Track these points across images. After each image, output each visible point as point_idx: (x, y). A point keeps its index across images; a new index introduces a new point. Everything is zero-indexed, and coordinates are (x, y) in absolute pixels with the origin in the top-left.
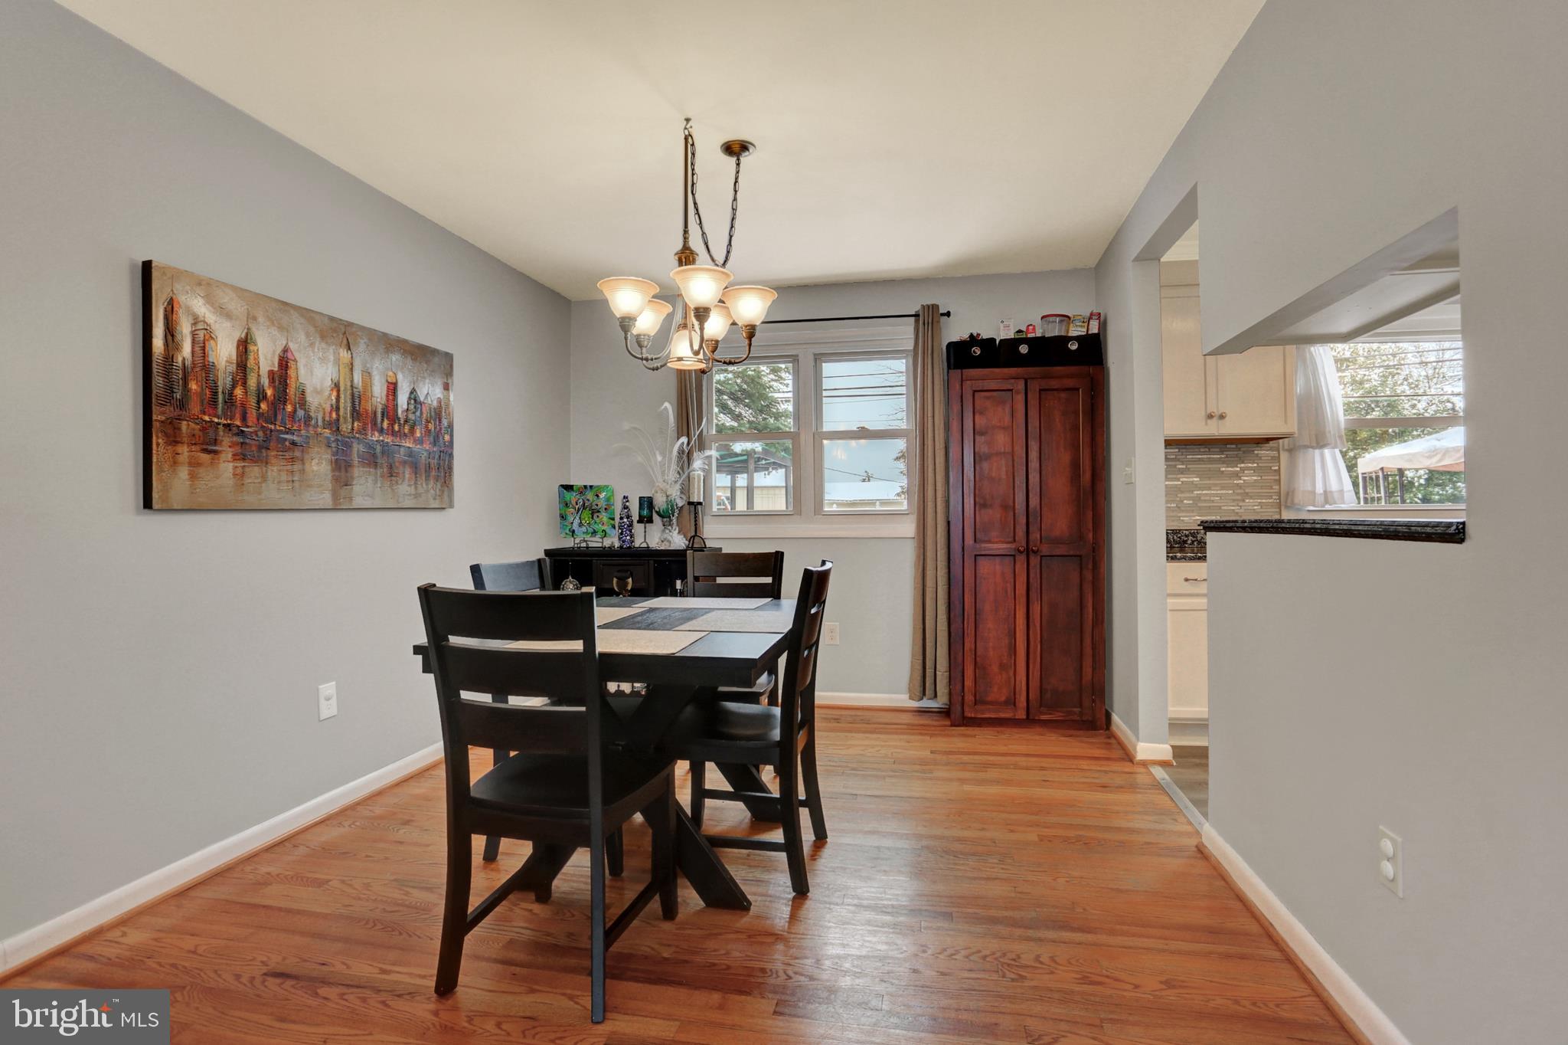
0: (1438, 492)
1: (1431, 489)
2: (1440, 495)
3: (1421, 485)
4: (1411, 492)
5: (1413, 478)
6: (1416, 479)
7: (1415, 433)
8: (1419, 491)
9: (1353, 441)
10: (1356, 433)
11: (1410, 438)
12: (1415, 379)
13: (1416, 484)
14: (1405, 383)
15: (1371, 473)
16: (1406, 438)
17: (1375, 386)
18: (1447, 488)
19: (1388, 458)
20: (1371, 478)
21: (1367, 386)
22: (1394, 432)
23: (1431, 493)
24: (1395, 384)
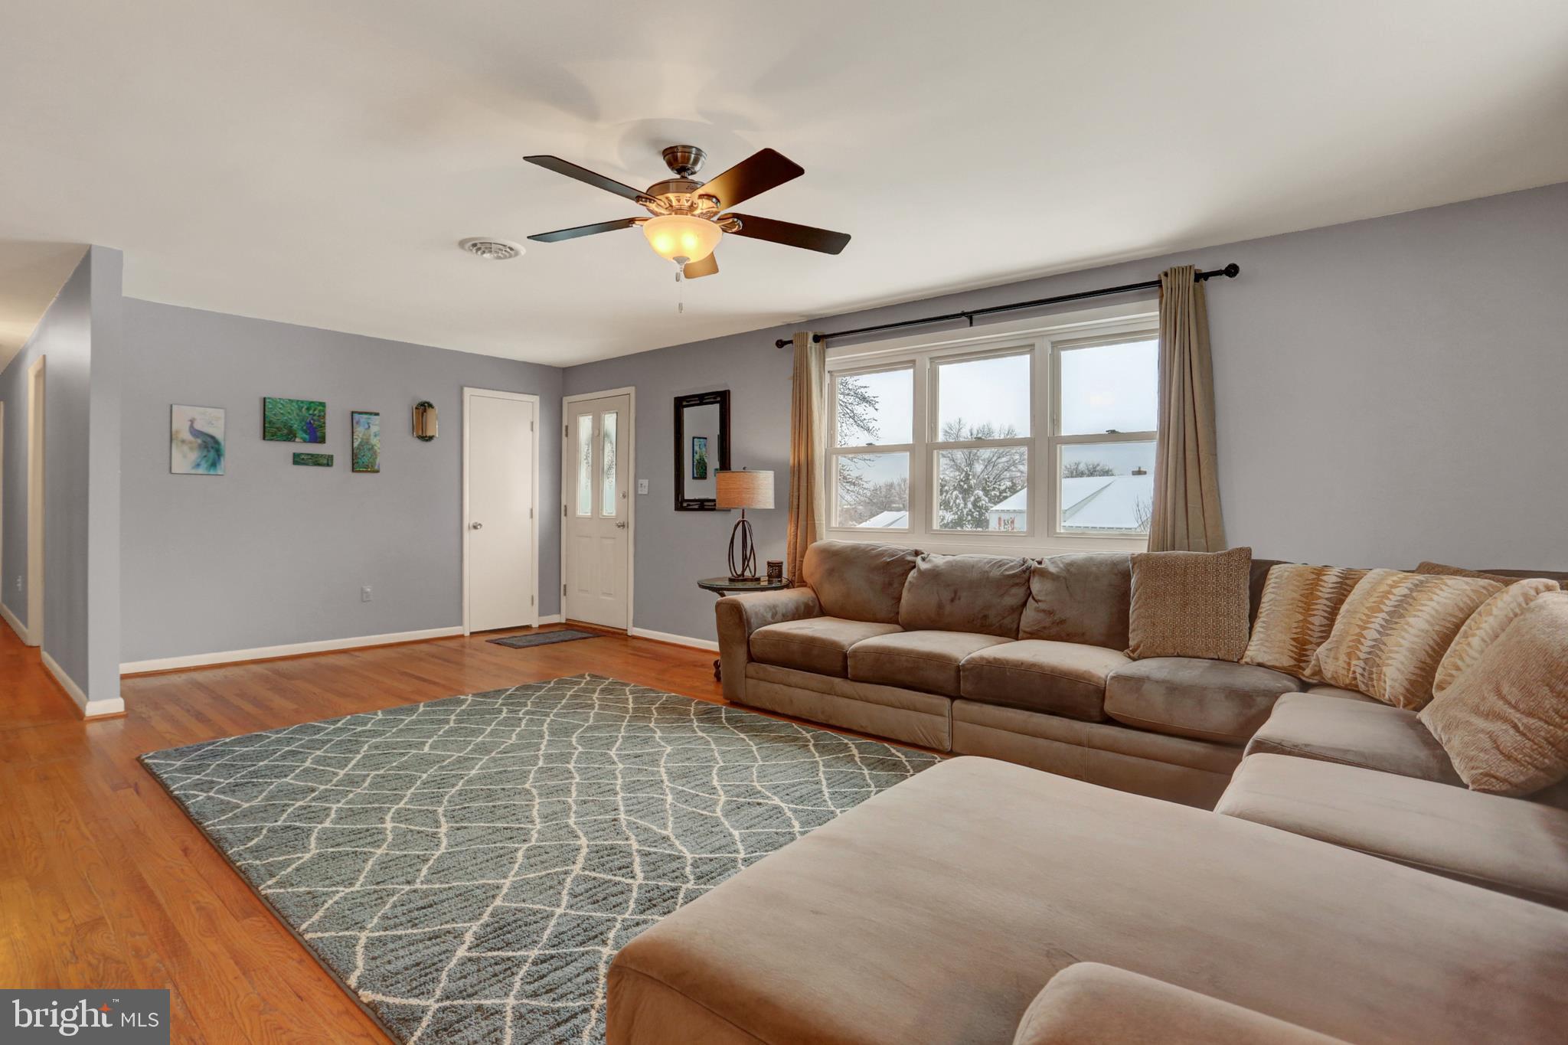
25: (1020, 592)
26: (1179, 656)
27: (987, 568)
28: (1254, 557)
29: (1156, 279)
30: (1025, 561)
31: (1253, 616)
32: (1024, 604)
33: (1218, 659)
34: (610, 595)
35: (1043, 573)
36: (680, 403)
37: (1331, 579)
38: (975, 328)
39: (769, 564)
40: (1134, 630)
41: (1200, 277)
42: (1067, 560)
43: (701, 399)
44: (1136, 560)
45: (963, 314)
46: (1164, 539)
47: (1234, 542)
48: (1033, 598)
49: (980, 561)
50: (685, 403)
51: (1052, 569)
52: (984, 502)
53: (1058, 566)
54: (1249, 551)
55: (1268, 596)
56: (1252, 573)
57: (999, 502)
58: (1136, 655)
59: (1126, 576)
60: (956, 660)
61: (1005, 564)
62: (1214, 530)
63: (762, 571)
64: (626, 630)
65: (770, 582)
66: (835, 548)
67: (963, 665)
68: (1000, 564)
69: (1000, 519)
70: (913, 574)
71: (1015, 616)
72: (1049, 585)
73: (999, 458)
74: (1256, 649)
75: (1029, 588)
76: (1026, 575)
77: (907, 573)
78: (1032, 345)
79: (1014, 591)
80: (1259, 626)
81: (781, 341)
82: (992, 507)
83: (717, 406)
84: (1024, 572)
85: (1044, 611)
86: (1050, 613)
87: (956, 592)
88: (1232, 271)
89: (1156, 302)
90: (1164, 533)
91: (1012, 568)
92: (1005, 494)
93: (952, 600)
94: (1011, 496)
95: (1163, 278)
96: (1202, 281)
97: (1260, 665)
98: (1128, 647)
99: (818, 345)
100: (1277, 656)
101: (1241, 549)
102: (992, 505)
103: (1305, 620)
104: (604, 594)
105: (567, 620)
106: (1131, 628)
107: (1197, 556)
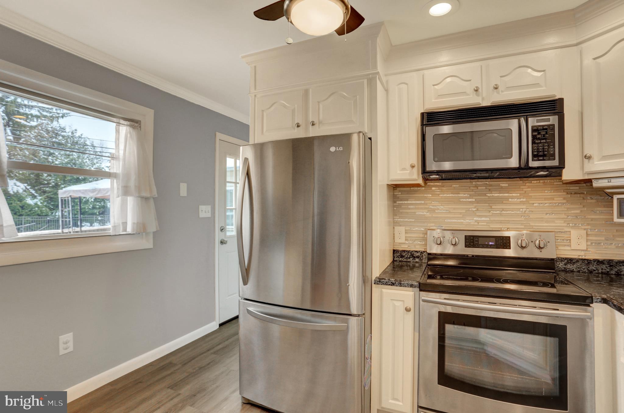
0: (98, 205)
1: (95, 203)
2: (99, 206)
3: (92, 201)
4: (88, 204)
5: (89, 198)
6: (90, 199)
7: (90, 180)
8: (91, 204)
9: (64, 180)
10: (65, 177)
11: (88, 182)
12: (91, 158)
13: (90, 201)
14: (87, 159)
15: (65, 198)
16: (86, 181)
17: (75, 158)
18: (102, 203)
19: (74, 191)
20: (65, 200)
21: (71, 157)
22: (82, 178)
23: (96, 205)
24: (83, 158)
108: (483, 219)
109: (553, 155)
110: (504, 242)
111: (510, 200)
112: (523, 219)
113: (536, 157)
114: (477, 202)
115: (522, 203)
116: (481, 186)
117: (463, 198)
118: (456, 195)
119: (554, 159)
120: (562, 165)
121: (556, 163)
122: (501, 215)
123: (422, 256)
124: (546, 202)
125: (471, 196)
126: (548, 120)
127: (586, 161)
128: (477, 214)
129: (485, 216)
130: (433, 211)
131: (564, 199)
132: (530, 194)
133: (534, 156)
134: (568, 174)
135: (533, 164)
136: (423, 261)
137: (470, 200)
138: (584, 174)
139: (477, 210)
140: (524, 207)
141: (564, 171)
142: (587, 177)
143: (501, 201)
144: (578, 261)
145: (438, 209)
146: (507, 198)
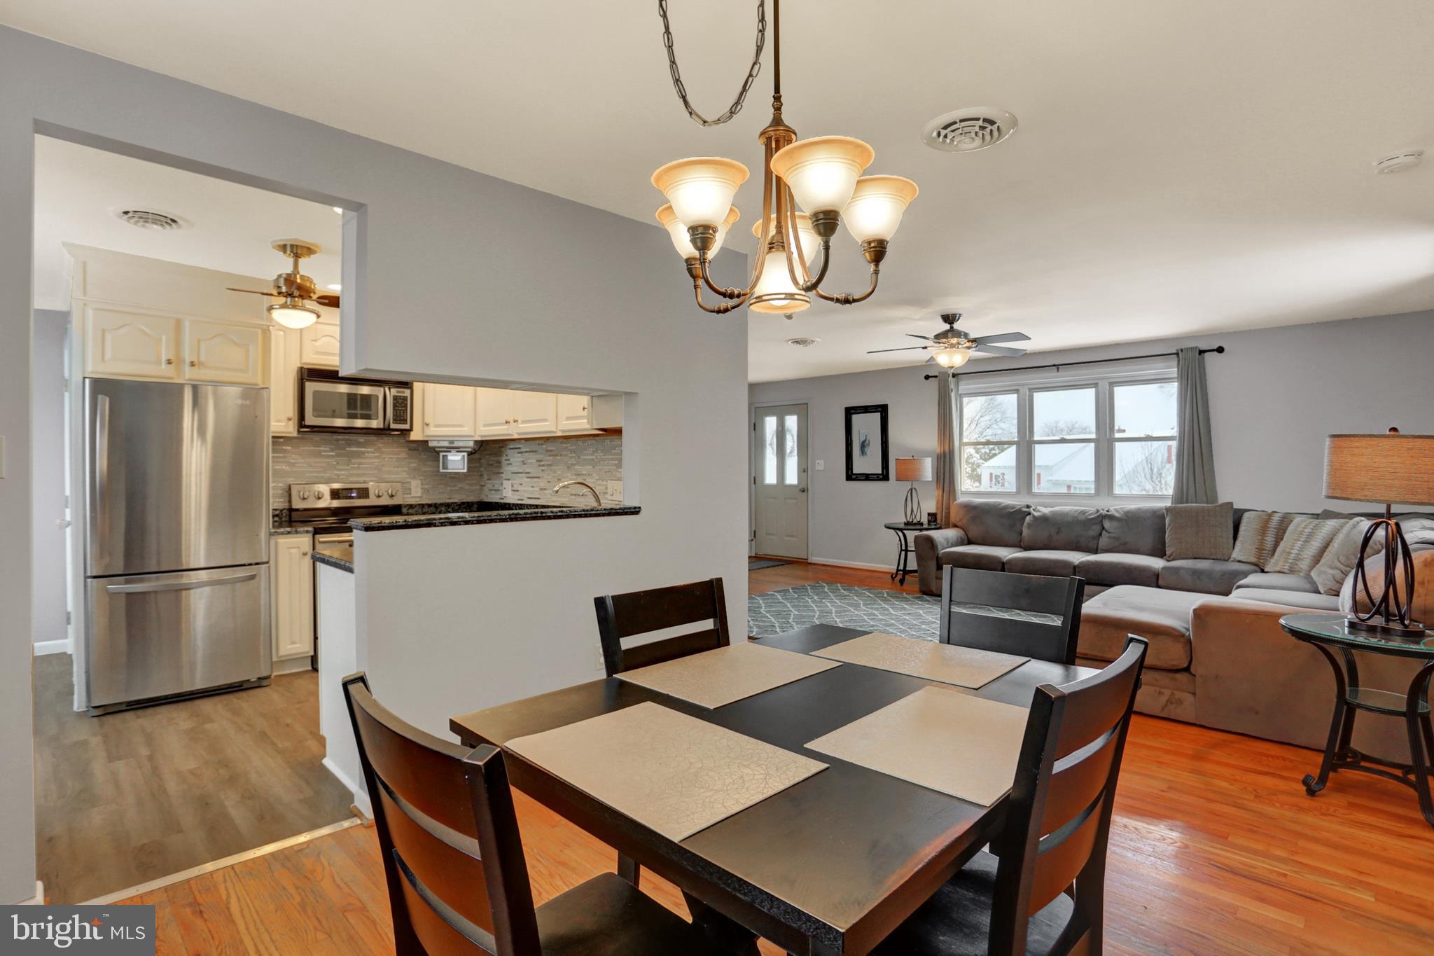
25: (1098, 528)
26: (1195, 558)
27: (1076, 514)
28: (1234, 507)
29: (1175, 352)
30: (1098, 511)
31: (1235, 537)
32: (1101, 534)
33: (1217, 559)
34: (792, 536)
35: (1111, 518)
36: (850, 412)
37: (1276, 518)
38: (1059, 374)
39: (929, 514)
40: (1169, 546)
41: (1201, 352)
42: (1125, 510)
43: (866, 409)
44: (1168, 509)
45: (1054, 365)
46: (1182, 498)
47: (1223, 498)
48: (1106, 531)
49: (1070, 511)
50: (852, 411)
51: (1117, 515)
52: (975, 459)
53: (1120, 513)
54: (1231, 504)
55: (1242, 528)
56: (1234, 515)
57: (989, 459)
58: (1171, 559)
59: (1163, 518)
60: (1072, 563)
61: (1086, 512)
62: (1210, 493)
63: (925, 520)
64: (807, 559)
65: (929, 524)
66: (974, 504)
67: (1078, 565)
68: (1083, 512)
69: (991, 474)
70: (1028, 518)
71: (1096, 541)
72: (1115, 524)
73: (982, 417)
74: (1237, 554)
75: (1102, 525)
76: (1101, 519)
77: (1024, 519)
78: (1097, 384)
79: (1094, 527)
80: (1238, 543)
81: (928, 375)
82: (983, 463)
83: (878, 415)
84: (1099, 516)
85: (1114, 538)
86: (1117, 539)
87: (1059, 528)
88: (1220, 350)
89: (1175, 363)
90: (1182, 493)
91: (1092, 514)
92: (993, 452)
93: (1057, 533)
94: (999, 453)
95: (1180, 352)
96: (1202, 354)
97: (1239, 561)
98: (1165, 555)
99: (954, 379)
100: (1247, 557)
101: (1228, 503)
102: (983, 462)
103: (1262, 539)
104: (787, 536)
105: (756, 554)
106: (1167, 545)
107: (1204, 507)
108: (343, 472)
109: (406, 420)
110: (364, 493)
111: (366, 454)
112: (376, 472)
113: (396, 420)
114: (337, 455)
115: (375, 457)
116: (341, 440)
117: (324, 451)
118: (317, 448)
119: (406, 423)
120: (411, 430)
121: (407, 427)
122: (358, 468)
123: (282, 514)
124: (394, 456)
125: (332, 450)
126: (404, 392)
127: (425, 426)
128: (338, 468)
129: (344, 470)
130: (293, 465)
131: (407, 454)
132: (383, 450)
133: (394, 420)
134: (414, 436)
135: (393, 426)
136: (284, 519)
137: (331, 454)
138: (424, 436)
139: (338, 463)
140: (377, 461)
141: (412, 433)
142: (426, 439)
143: (359, 455)
144: (416, 506)
145: (298, 463)
146: (364, 453)
